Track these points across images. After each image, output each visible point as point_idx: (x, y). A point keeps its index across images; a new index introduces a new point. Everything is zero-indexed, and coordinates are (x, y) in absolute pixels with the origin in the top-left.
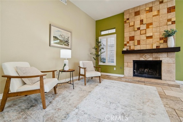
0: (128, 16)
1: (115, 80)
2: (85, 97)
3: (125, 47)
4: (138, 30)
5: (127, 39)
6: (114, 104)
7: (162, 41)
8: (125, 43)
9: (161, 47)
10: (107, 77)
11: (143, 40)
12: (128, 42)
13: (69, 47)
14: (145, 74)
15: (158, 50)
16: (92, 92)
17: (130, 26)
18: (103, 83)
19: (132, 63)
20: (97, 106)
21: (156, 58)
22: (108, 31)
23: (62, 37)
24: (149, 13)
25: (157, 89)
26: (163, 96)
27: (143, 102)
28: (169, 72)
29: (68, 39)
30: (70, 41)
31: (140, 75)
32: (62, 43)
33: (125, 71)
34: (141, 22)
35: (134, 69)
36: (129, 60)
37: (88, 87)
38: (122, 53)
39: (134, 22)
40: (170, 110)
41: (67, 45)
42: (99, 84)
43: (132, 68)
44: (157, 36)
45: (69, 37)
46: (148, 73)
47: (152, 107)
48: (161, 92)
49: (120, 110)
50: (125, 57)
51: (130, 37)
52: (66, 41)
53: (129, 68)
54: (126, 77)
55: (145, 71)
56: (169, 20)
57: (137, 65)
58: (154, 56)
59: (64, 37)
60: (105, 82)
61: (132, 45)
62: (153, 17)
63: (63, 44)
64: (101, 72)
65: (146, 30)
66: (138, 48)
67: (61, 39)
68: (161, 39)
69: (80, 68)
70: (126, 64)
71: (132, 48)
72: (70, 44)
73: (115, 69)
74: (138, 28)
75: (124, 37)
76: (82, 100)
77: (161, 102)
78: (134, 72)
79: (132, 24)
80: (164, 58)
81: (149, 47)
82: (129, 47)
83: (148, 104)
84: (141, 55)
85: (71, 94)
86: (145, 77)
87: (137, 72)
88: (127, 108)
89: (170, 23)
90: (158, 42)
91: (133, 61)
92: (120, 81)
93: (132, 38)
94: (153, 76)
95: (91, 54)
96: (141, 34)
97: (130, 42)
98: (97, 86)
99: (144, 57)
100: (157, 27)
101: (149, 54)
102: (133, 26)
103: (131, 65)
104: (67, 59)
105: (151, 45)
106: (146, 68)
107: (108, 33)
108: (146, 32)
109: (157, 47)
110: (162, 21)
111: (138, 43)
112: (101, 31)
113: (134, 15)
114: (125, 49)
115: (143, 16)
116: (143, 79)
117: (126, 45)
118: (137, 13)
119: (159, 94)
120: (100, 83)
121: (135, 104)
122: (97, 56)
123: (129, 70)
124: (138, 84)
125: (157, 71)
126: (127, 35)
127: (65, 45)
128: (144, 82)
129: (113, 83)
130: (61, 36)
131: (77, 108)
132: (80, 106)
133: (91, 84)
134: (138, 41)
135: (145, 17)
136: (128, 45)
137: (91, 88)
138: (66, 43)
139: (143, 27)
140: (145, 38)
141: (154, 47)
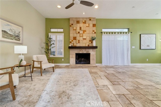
0: (72, 22)
1: (64, 68)
2: (46, 83)
3: (70, 44)
4: (78, 33)
5: (72, 38)
6: (68, 82)
7: (90, 42)
8: (71, 41)
9: (90, 46)
10: (57, 67)
11: (82, 40)
12: (72, 41)
13: (20, 42)
14: (82, 61)
15: (89, 47)
16: (50, 79)
17: (74, 30)
18: (56, 71)
19: (75, 55)
20: (58, 86)
21: (88, 52)
22: (57, 29)
23: (13, 32)
24: (84, 24)
25: (88, 70)
26: (91, 73)
27: (83, 77)
28: (93, 59)
29: (19, 34)
30: (21, 36)
31: (79, 62)
32: (12, 38)
33: (70, 61)
34: (80, 28)
35: (76, 59)
36: (73, 53)
37: (45, 76)
38: (69, 48)
39: (76, 27)
40: (93, 78)
41: (18, 39)
42: (53, 73)
43: (75, 58)
44: (88, 39)
45: (20, 32)
46: (84, 61)
47: (86, 78)
48: (90, 71)
49: (72, 84)
50: (70, 51)
51: (73, 37)
52: (17, 36)
53: (73, 59)
54: (71, 65)
55: (82, 60)
56: (93, 31)
57: (78, 56)
58: (87, 51)
59: (14, 31)
60: (57, 70)
61: (75, 42)
62: (87, 27)
63: (14, 39)
64: (54, 63)
65: (83, 34)
66: (78, 45)
67: (11, 33)
68: (90, 41)
69: (34, 61)
70: (71, 56)
71: (75, 45)
72: (21, 38)
73: (63, 60)
74: (78, 32)
75: (70, 37)
76: (46, 86)
77: (90, 75)
78: (76, 61)
79: (75, 28)
80: (91, 52)
81: (84, 45)
82: (73, 44)
83: (85, 77)
84: (80, 49)
85: (33, 85)
86: (82, 64)
87: (78, 61)
88: (76, 82)
89: (94, 33)
90: (89, 42)
91: (76, 53)
92: (68, 68)
93: (75, 38)
94: (86, 62)
95: (42, 48)
96: (80, 36)
97: (74, 40)
98: (52, 75)
99: (81, 51)
100: (88, 33)
101: (84, 49)
102: (76, 30)
103: (74, 56)
104: (23, 54)
105: (85, 44)
106: (83, 58)
107: (57, 31)
108: (83, 35)
109: (88, 45)
110: (90, 31)
111: (78, 42)
112: (51, 28)
113: (76, 22)
114: (70, 45)
115: (81, 25)
116: (81, 65)
117: (71, 42)
118: (78, 22)
119: (89, 72)
120: (54, 71)
121: (79, 79)
122: (48, 50)
123: (73, 60)
124: (79, 68)
125: (88, 60)
126: (72, 35)
127: (16, 40)
128: (82, 67)
129: (63, 71)
130: (11, 31)
131: (45, 91)
132: (46, 89)
133: (46, 74)
134: (78, 40)
135: (82, 26)
136: (72, 42)
137: (48, 77)
138: (17, 38)
139: (81, 32)
140: (82, 39)
141: (87, 46)
